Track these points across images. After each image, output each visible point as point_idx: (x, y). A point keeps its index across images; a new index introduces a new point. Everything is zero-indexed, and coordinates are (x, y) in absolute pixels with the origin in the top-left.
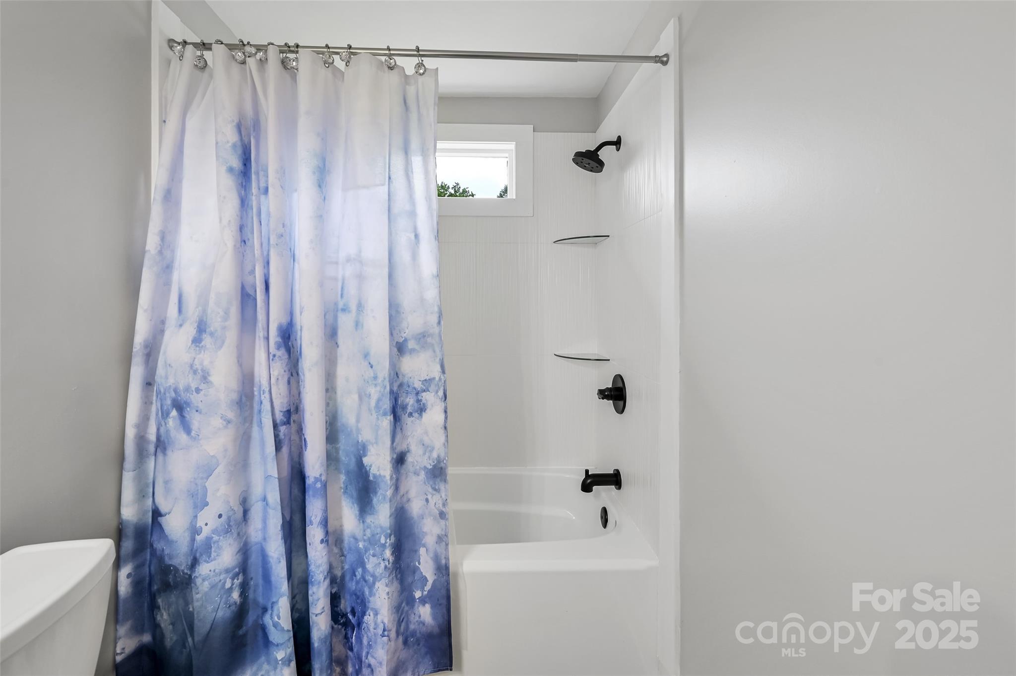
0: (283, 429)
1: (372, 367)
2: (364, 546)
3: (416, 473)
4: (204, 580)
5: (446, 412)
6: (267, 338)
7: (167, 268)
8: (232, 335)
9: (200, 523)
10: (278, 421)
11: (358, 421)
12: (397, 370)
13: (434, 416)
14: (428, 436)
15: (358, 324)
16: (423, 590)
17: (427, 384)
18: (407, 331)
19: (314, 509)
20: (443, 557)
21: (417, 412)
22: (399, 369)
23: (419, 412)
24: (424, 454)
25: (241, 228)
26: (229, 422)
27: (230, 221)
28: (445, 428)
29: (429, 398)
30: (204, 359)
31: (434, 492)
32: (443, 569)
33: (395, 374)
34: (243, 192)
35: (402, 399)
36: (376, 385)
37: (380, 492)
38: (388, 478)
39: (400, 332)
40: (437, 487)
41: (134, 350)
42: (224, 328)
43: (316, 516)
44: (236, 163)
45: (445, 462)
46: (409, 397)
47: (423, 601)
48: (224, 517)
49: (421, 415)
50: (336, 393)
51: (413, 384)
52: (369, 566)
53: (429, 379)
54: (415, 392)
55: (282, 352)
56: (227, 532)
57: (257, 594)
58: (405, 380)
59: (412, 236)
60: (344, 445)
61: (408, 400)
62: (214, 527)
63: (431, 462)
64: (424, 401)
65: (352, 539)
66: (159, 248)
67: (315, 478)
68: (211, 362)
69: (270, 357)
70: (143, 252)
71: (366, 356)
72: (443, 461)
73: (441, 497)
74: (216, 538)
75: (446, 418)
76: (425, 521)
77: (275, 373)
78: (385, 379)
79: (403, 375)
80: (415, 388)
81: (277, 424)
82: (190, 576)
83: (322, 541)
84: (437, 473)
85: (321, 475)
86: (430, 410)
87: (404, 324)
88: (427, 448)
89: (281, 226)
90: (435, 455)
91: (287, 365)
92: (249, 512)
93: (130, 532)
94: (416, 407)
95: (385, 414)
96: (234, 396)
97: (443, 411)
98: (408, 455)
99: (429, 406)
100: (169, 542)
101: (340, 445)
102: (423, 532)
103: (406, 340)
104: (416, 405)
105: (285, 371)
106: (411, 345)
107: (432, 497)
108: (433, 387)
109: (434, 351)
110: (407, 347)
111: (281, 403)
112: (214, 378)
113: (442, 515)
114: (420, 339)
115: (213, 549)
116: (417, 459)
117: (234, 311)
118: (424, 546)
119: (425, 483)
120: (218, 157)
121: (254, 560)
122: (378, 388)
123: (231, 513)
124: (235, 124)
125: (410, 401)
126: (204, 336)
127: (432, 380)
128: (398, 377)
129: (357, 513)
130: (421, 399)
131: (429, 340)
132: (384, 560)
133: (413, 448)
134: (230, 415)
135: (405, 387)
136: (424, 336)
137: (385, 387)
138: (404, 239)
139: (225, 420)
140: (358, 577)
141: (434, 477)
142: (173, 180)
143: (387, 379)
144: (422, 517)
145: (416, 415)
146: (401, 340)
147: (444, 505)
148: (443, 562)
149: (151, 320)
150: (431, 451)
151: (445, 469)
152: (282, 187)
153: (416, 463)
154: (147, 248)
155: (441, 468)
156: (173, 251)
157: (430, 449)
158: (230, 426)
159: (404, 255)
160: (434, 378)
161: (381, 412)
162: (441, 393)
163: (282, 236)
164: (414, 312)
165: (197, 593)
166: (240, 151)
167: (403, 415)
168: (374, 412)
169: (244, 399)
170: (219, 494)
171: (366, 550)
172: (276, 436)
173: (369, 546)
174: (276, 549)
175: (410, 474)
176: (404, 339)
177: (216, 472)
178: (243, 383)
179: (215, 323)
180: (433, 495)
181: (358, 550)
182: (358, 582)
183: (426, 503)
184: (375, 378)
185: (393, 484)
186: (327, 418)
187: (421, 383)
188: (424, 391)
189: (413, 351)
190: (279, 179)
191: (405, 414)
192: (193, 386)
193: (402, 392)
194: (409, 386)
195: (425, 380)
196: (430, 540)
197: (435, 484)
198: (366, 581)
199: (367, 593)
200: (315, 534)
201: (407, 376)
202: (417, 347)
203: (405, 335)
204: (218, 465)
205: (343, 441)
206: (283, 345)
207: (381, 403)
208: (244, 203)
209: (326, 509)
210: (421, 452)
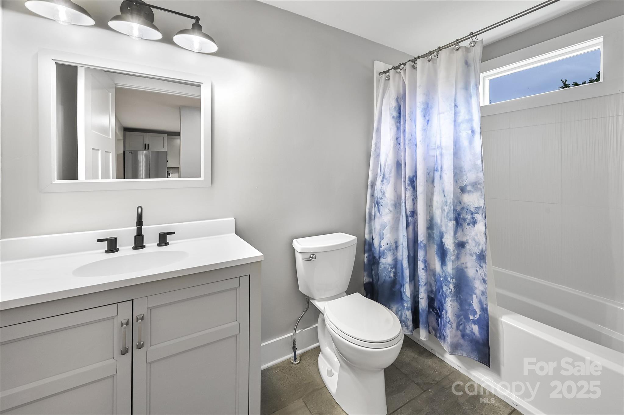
0: (410, 219)
1: (445, 197)
2: (442, 279)
3: (471, 255)
4: (382, 264)
5: (486, 225)
6: (405, 182)
7: (378, 156)
8: (392, 180)
9: (382, 244)
10: (408, 215)
11: (441, 222)
12: (460, 200)
13: (480, 227)
14: (477, 237)
15: (441, 177)
16: (474, 317)
17: (478, 209)
18: (466, 181)
19: (421, 254)
20: (484, 303)
21: (472, 223)
22: (462, 200)
23: (473, 224)
24: (476, 246)
25: (397, 139)
26: (391, 211)
27: (392, 137)
28: (485, 234)
29: (479, 217)
30: (384, 187)
31: (480, 267)
32: (485, 310)
33: (458, 201)
34: (398, 125)
35: (463, 215)
36: (446, 205)
37: (448, 256)
38: (452, 250)
39: (462, 182)
40: (481, 265)
41: (368, 184)
42: (390, 177)
43: (421, 258)
44: (395, 114)
45: (485, 252)
46: (467, 215)
47: (474, 322)
48: (389, 245)
49: (474, 225)
50: (433, 208)
51: (470, 208)
52: (444, 289)
53: (479, 207)
54: (471, 213)
55: (410, 188)
56: (389, 251)
57: (399, 279)
58: (466, 206)
59: (470, 132)
60: (436, 232)
61: (467, 216)
62: (386, 247)
63: (479, 251)
64: (476, 218)
65: (439, 276)
66: (375, 149)
67: (421, 241)
68: (386, 189)
69: (406, 189)
70: (371, 150)
71: (443, 191)
72: (484, 252)
73: (484, 271)
74: (386, 251)
75: (486, 229)
76: (476, 281)
77: (407, 196)
78: (450, 203)
79: (464, 203)
80: (471, 211)
81: (408, 216)
82: (379, 261)
83: (423, 269)
84: (481, 257)
85: (423, 241)
86: (479, 223)
87: (465, 177)
88: (477, 243)
89: (411, 136)
90: (480, 248)
91: (412, 193)
92: (398, 248)
93: (367, 243)
94: (471, 221)
95: (450, 220)
96: (393, 202)
97: (484, 225)
98: (467, 244)
99: (478, 221)
100: (375, 249)
101: (434, 231)
102: (475, 287)
103: (466, 186)
104: (472, 220)
105: (411, 195)
106: (469, 188)
107: (479, 270)
108: (480, 212)
109: (482, 192)
110: (467, 189)
111: (409, 208)
112: (387, 195)
113: (484, 281)
114: (474, 185)
115: (385, 255)
116: (471, 247)
117: (394, 170)
118: (475, 294)
119: (476, 261)
120: (390, 113)
121: (399, 266)
122: (448, 207)
123: (391, 245)
124: (395, 99)
125: (469, 217)
126: (384, 179)
127: (480, 207)
128: (461, 204)
129: (441, 264)
130: (474, 217)
131: (479, 186)
132: (449, 288)
133: (470, 241)
134: (391, 209)
135: (465, 209)
136: (476, 184)
137: (451, 207)
138: (464, 134)
139: (389, 210)
140: (441, 293)
141: (480, 259)
142: (379, 124)
143: (452, 203)
144: (475, 279)
145: (472, 225)
146: (463, 185)
147: (485, 275)
148: (485, 306)
149: (373, 174)
150: (479, 245)
151: (486, 256)
152: (411, 120)
153: (471, 250)
154: (372, 149)
155: (484, 255)
156: (380, 149)
157: (478, 244)
158: (391, 213)
159: (465, 143)
160: (481, 207)
161: (449, 219)
162: (484, 215)
163: (411, 140)
164: (470, 171)
165: (380, 268)
166: (397, 109)
167: (464, 223)
168: (446, 218)
169: (397, 204)
170: (387, 236)
171: (443, 282)
172: (407, 221)
173: (444, 280)
174: (405, 264)
175: (468, 254)
176: (464, 185)
177: (386, 228)
178: (398, 198)
179: (387, 175)
180: (480, 269)
181: (440, 281)
182: (440, 296)
183: (476, 272)
184: (446, 202)
185: (455, 254)
186: (430, 218)
187: (474, 208)
188: (476, 213)
189: (469, 192)
190: (410, 117)
191: (465, 223)
192: (381, 197)
193: (463, 212)
194: (468, 209)
195: (477, 207)
196: (478, 292)
197: (480, 263)
198: (443, 296)
199: (443, 302)
200: (421, 265)
201: (466, 204)
202: (472, 190)
203: (465, 183)
204: (387, 226)
205: (436, 230)
206: (410, 184)
207: (449, 214)
208: (398, 129)
209: (425, 256)
210: (474, 244)
